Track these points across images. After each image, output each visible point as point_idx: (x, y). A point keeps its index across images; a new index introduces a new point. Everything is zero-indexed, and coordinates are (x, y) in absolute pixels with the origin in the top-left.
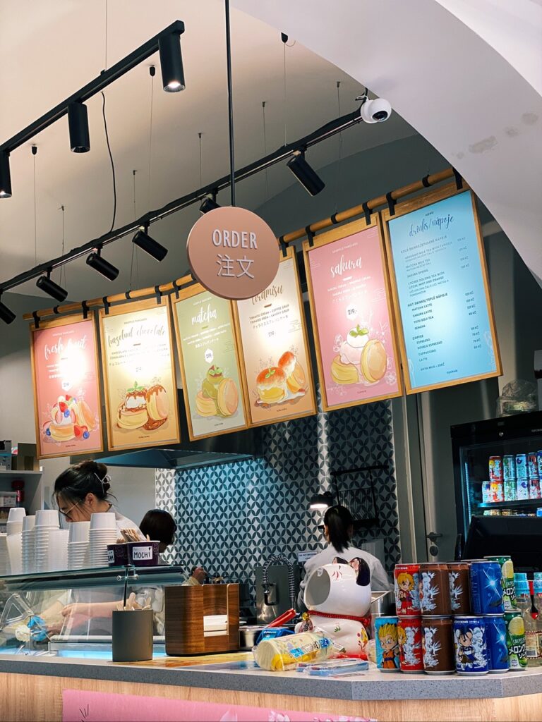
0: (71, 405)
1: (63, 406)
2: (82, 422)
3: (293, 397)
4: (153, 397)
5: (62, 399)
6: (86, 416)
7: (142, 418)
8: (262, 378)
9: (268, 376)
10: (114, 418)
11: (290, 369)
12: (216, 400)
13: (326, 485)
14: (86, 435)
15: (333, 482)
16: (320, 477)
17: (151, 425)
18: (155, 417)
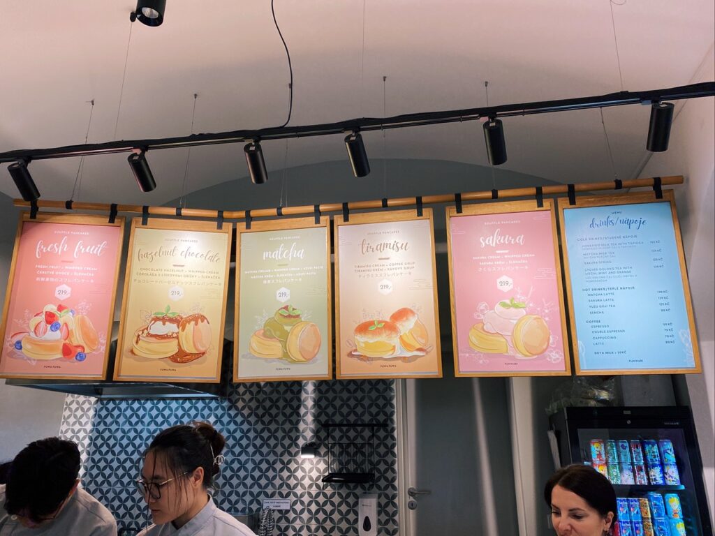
0: (64, 318)
1: (50, 318)
2: (77, 339)
3: (408, 354)
4: (190, 327)
5: (52, 308)
6: (85, 334)
7: (171, 348)
8: (364, 328)
9: (372, 328)
10: (128, 342)
11: (406, 326)
12: (284, 343)
13: (309, 434)
14: (81, 357)
15: (316, 433)
16: (302, 426)
17: (181, 357)
18: (189, 348)
